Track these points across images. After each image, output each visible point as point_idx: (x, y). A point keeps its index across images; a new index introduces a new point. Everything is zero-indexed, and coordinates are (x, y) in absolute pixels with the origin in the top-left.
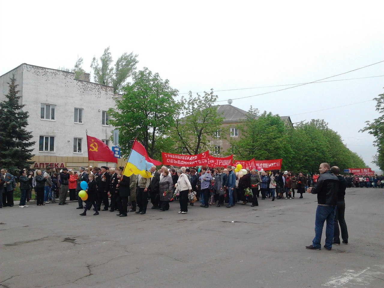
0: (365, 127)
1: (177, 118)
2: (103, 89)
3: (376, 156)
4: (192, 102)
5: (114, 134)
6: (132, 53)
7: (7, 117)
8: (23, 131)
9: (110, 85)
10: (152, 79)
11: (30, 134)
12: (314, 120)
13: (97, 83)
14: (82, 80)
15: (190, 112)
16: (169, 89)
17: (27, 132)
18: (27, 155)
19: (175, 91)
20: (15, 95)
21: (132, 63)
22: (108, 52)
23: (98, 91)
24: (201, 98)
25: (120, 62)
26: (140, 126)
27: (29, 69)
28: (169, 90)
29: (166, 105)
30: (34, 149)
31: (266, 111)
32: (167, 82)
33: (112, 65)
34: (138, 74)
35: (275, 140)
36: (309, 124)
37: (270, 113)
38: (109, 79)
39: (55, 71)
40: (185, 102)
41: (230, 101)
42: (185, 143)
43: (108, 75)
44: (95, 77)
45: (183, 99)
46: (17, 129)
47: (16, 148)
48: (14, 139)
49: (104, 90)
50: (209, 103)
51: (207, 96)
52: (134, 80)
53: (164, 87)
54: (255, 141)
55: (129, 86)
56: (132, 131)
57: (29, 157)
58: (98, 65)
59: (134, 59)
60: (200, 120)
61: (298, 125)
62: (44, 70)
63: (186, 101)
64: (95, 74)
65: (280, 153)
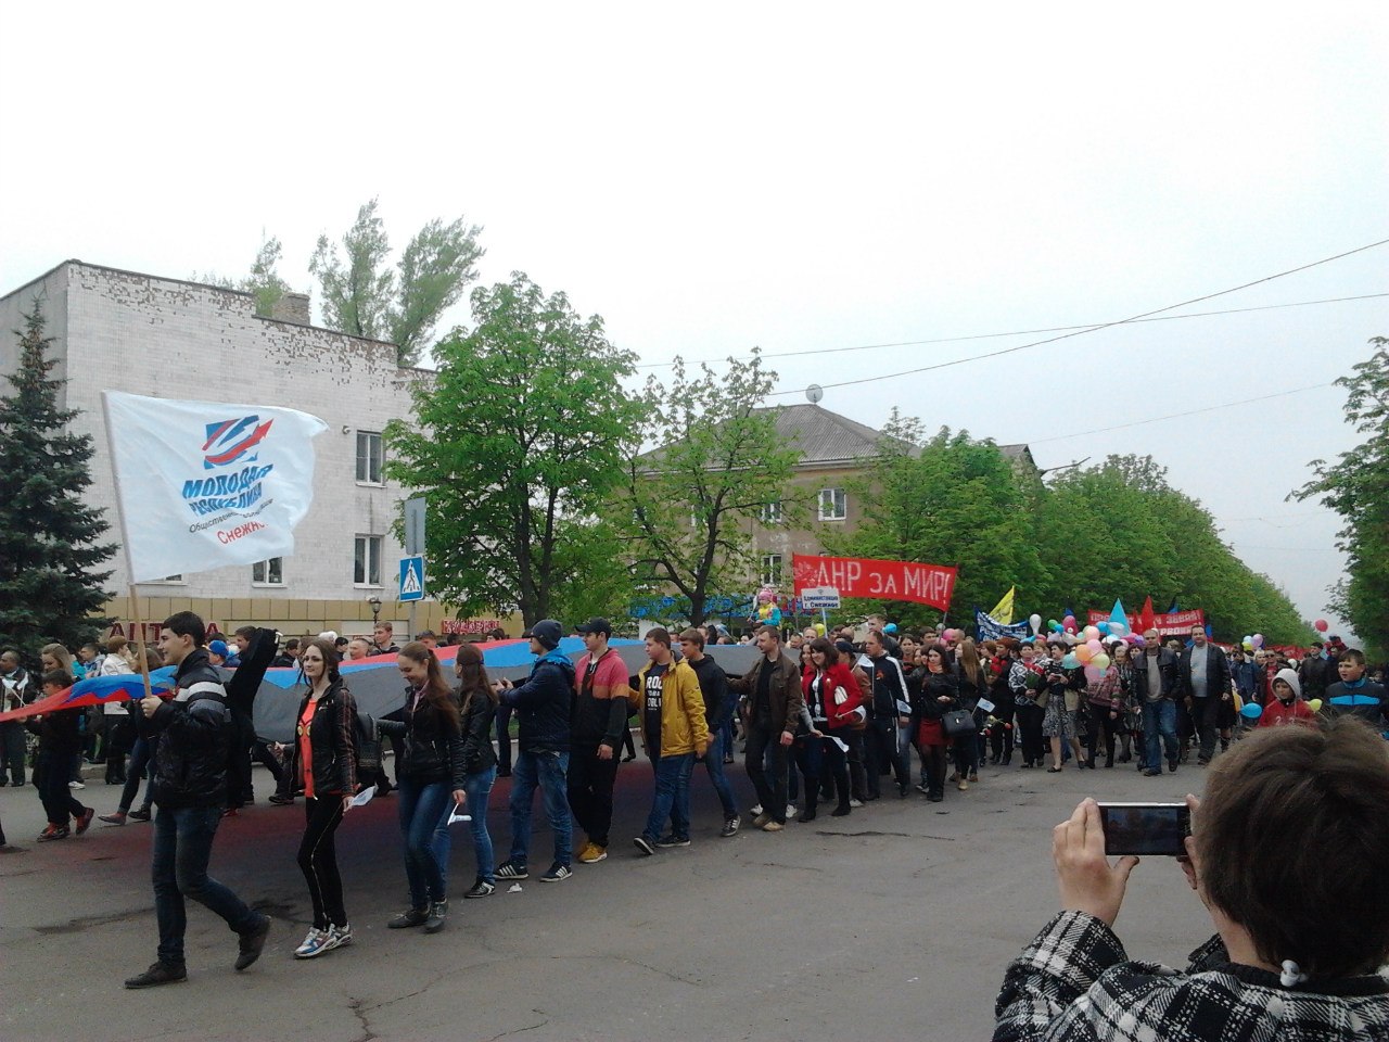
0: (1310, 483)
1: (631, 455)
2: (360, 352)
3: (1339, 585)
4: (686, 396)
5: (409, 513)
6: (459, 221)
7: (12, 456)
8: (72, 506)
9: (383, 336)
10: (542, 314)
11: (96, 517)
12: (1116, 456)
13: (334, 328)
14: (280, 319)
15: (678, 431)
16: (605, 351)
17: (87, 510)
18: (87, 594)
19: (626, 356)
20: (42, 375)
21: (461, 258)
22: (374, 215)
23: (340, 359)
24: (718, 382)
25: (419, 254)
26: (502, 483)
27: (91, 281)
28: (602, 353)
29: (594, 409)
30: (110, 572)
31: (950, 427)
32: (596, 323)
33: (389, 264)
34: (492, 294)
35: (984, 532)
36: (1100, 472)
37: (963, 436)
38: (377, 315)
39: (183, 286)
40: (661, 396)
41: (815, 393)
42: (662, 546)
43: (373, 297)
44: (326, 308)
45: (654, 385)
46: (52, 501)
47: (48, 569)
48: (40, 537)
49: (361, 356)
50: (745, 398)
51: (739, 372)
52: (479, 316)
53: (586, 341)
54: (910, 534)
55: (459, 338)
56: (472, 504)
57: (96, 600)
58: (337, 265)
59: (467, 241)
60: (714, 460)
61: (1063, 476)
62: (145, 284)
63: (664, 394)
64: (327, 297)
65: (1001, 578)
